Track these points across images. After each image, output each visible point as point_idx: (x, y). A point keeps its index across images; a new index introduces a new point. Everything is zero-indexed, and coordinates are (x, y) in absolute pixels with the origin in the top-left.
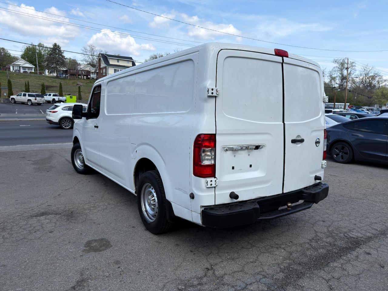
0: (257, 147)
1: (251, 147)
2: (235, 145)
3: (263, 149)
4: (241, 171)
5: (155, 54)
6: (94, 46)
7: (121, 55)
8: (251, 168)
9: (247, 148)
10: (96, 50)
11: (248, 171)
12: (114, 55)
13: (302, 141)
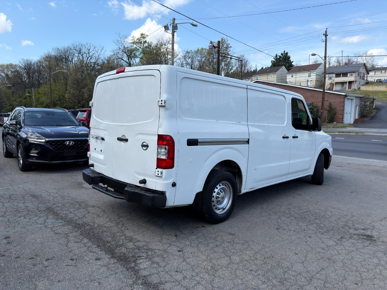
11: (100, 154)
13: (126, 140)
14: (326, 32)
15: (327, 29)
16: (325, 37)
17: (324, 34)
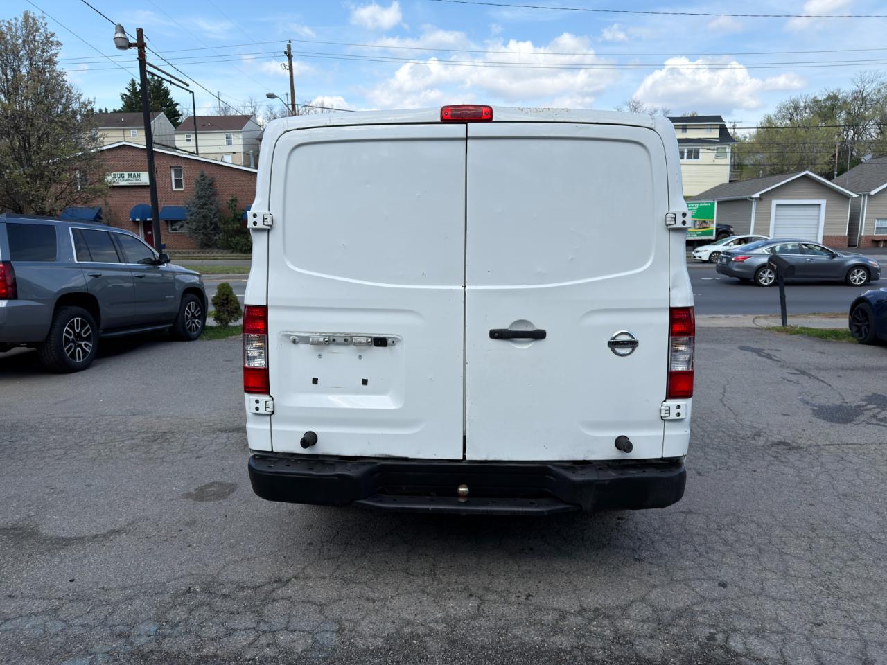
0: (381, 342)
1: (358, 340)
2: (312, 333)
3: (397, 347)
4: (337, 389)
5: (794, 97)
6: (638, 103)
7: (700, 115)
8: (364, 386)
9: (348, 341)
10: (644, 109)
11: (357, 392)
12: (682, 118)
13: (539, 335)
14: (289, 47)
15: (290, 42)
16: (287, 58)
17: (285, 53)
